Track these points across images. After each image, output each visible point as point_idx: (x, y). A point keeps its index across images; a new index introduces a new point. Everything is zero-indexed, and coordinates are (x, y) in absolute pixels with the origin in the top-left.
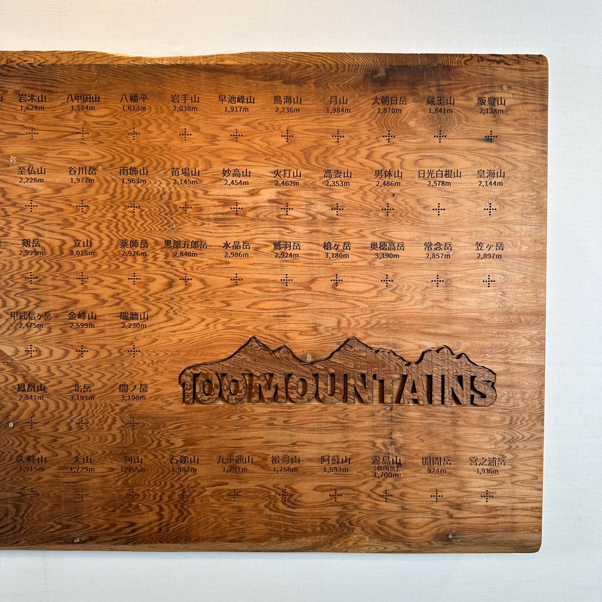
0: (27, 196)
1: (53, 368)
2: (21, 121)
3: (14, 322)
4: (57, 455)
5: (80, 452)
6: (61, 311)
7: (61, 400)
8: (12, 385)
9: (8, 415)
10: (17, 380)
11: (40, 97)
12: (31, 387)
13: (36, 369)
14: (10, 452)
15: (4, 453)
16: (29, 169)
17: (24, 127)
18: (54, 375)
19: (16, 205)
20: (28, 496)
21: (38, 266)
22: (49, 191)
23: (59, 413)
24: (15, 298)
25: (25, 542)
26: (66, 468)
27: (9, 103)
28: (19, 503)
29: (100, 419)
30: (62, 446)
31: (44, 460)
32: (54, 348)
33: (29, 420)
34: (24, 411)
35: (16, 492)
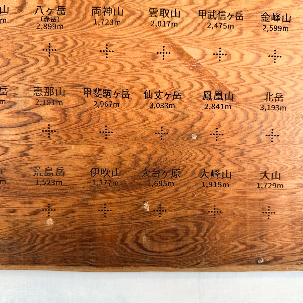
1: (244, 74)
3: (202, 22)
4: (244, 170)
5: (269, 166)
6: (254, 12)
7: (251, 109)
8: (197, 92)
9: (192, 125)
10: (203, 86)
12: (218, 95)
13: (224, 75)
14: (192, 166)
15: (186, 167)
18: (245, 81)
20: (211, 214)
23: (248, 123)
25: (206, 263)
26: (253, 184)
28: (200, 221)
29: (292, 131)
30: (250, 160)
31: (229, 175)
32: (245, 52)
33: (215, 132)
34: (209, 121)
35: (198, 210)
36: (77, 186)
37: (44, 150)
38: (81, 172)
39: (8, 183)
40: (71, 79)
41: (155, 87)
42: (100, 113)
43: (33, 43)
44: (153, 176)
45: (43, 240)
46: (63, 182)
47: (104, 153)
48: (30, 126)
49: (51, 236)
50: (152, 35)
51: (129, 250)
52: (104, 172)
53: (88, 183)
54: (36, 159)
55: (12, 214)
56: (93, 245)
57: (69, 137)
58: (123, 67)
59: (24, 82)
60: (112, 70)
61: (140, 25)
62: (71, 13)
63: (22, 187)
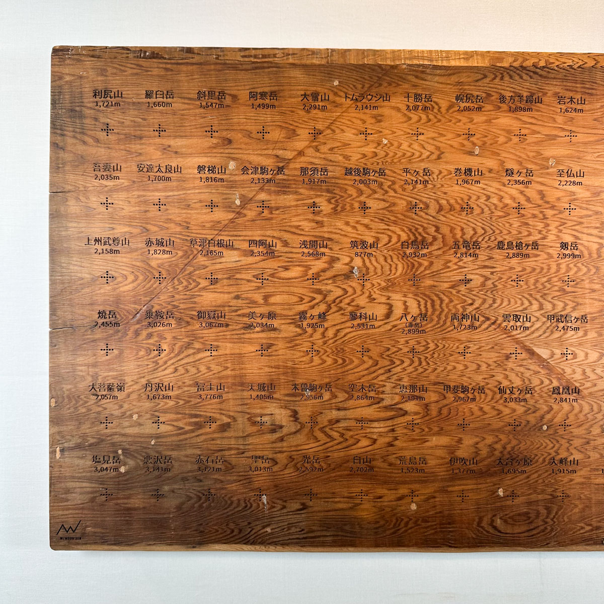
0: (566, 199)
1: (588, 371)
2: (560, 124)
3: (551, 326)
4: (589, 457)
6: (597, 315)
7: (595, 402)
8: (547, 388)
9: (542, 417)
10: (552, 383)
11: (580, 99)
12: (566, 390)
13: (571, 372)
14: (543, 455)
15: (537, 455)
16: (568, 172)
17: (563, 129)
18: (589, 377)
19: (555, 208)
20: (559, 498)
21: (575, 269)
22: (588, 194)
23: (593, 415)
24: (552, 301)
25: (555, 543)
26: (597, 470)
27: (548, 105)
28: (550, 505)
30: (595, 448)
31: (576, 462)
32: (589, 351)
33: (563, 423)
34: (558, 413)
35: (548, 495)
36: (439, 474)
37: (409, 441)
38: (441, 461)
39: (376, 471)
40: (433, 377)
41: (509, 383)
42: (459, 407)
43: (399, 346)
44: (507, 464)
45: (407, 524)
46: (426, 470)
47: (462, 444)
48: (396, 420)
49: (414, 519)
50: (505, 338)
51: (484, 532)
52: (462, 460)
53: (447, 471)
54: (402, 449)
55: (378, 500)
56: (452, 528)
57: (430, 429)
58: (479, 366)
59: (391, 381)
60: (469, 369)
61: (495, 329)
62: (432, 320)
63: (389, 475)
